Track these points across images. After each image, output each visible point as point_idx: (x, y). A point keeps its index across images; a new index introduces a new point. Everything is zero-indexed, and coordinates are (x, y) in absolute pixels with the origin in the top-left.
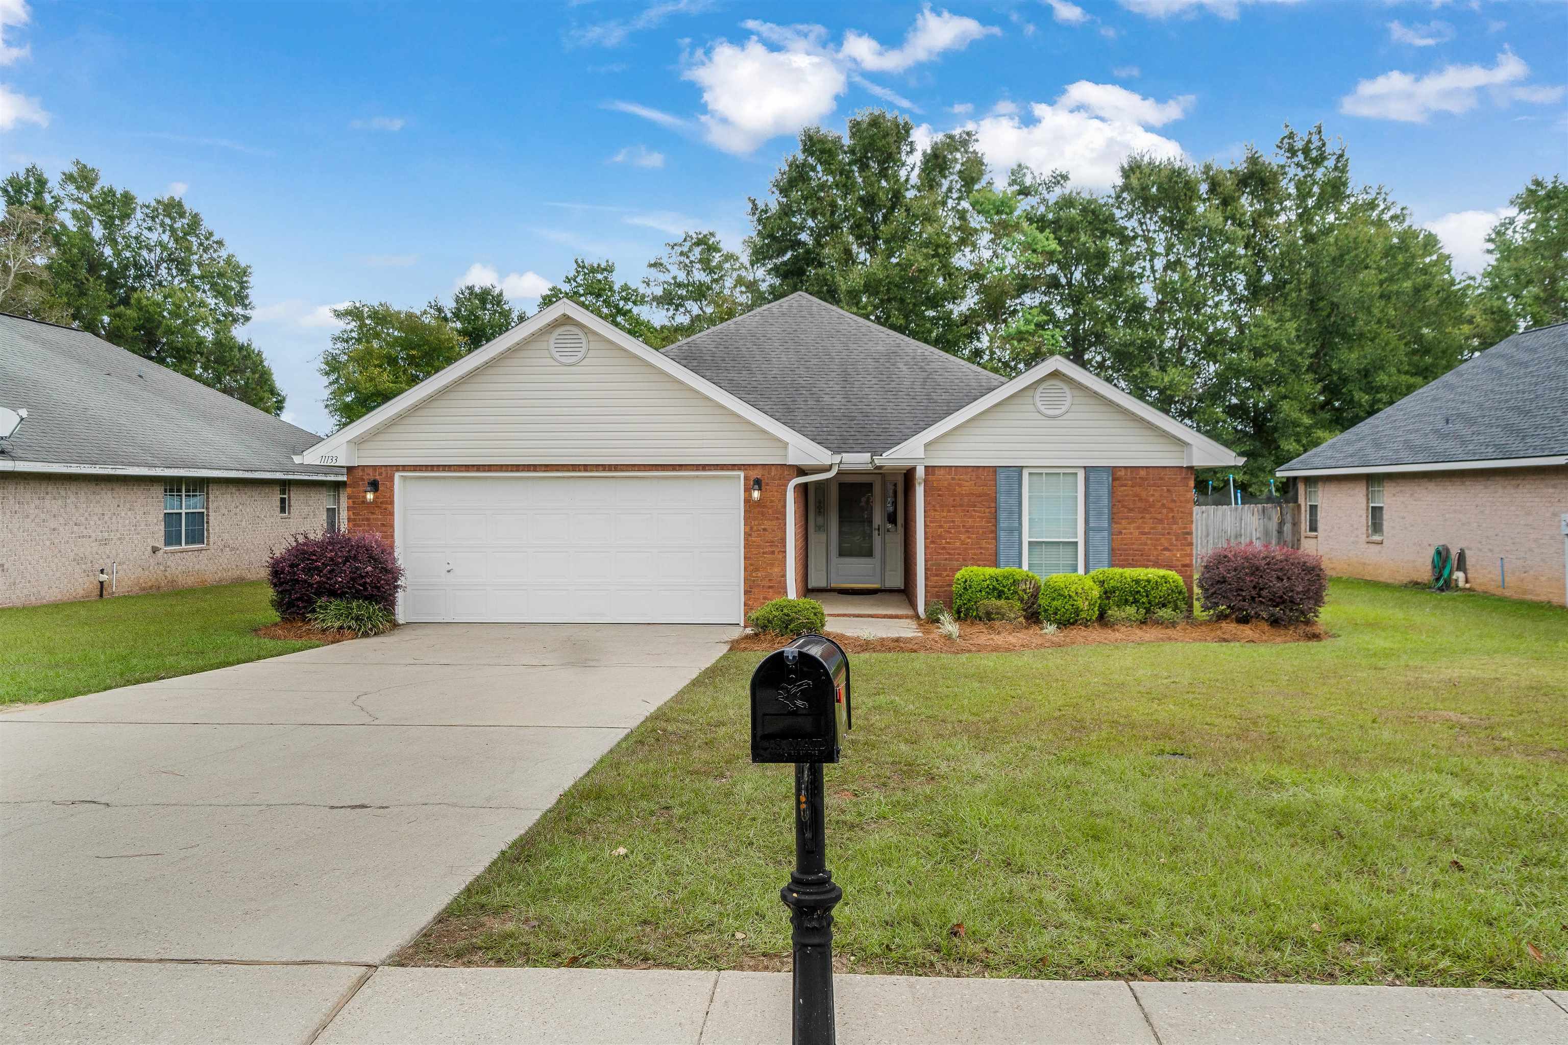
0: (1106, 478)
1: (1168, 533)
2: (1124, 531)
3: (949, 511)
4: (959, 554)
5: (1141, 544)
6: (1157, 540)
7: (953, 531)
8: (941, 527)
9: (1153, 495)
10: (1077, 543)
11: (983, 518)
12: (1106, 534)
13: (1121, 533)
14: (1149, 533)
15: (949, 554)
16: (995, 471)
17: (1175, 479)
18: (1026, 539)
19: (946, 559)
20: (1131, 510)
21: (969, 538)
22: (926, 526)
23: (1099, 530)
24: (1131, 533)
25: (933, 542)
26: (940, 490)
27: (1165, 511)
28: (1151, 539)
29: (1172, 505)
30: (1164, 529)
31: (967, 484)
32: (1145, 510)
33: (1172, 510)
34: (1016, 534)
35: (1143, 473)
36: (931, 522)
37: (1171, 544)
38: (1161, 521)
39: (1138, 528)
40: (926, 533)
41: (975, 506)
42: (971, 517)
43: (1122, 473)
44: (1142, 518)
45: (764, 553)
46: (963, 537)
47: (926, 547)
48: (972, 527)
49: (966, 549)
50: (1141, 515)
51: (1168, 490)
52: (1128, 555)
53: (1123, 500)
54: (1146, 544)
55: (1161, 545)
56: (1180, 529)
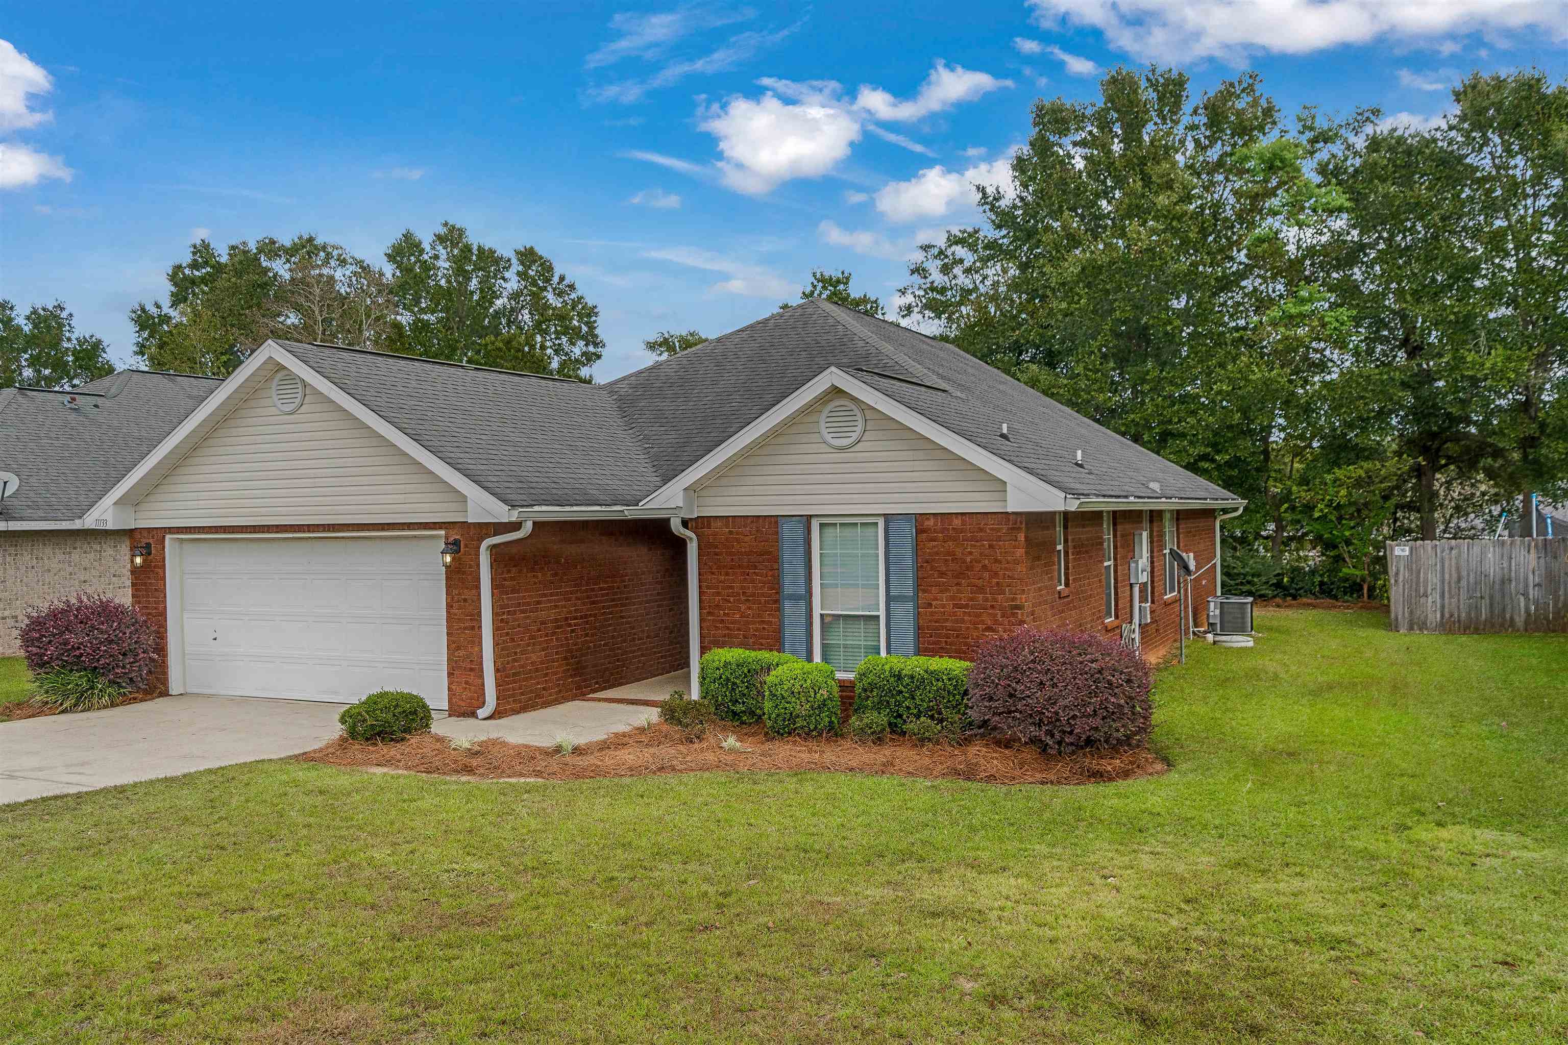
0: (909, 530)
1: (992, 607)
2: (934, 603)
3: (727, 574)
4: (739, 629)
5: (957, 621)
6: (978, 615)
7: (732, 599)
8: (718, 594)
9: (971, 553)
10: (878, 617)
11: (764, 583)
12: (910, 606)
13: (930, 605)
14: (966, 606)
15: (728, 628)
16: (776, 523)
17: (998, 530)
18: (817, 612)
19: (724, 636)
20: (942, 574)
21: (749, 608)
22: (701, 593)
23: (901, 599)
24: (944, 606)
25: (709, 613)
26: (716, 547)
27: (986, 575)
28: (969, 614)
29: (995, 567)
30: (986, 600)
31: (747, 539)
32: (959, 575)
33: (996, 574)
34: (802, 603)
35: (957, 522)
36: (708, 587)
37: (996, 622)
38: (981, 590)
39: (952, 598)
40: (701, 601)
41: (756, 567)
42: (753, 581)
43: (930, 523)
44: (957, 584)
45: (465, 628)
46: (743, 607)
47: (702, 620)
48: (753, 595)
49: (748, 623)
50: (956, 581)
51: (991, 546)
52: (939, 636)
53: (933, 560)
54: (963, 621)
55: (983, 622)
56: (1007, 600)
